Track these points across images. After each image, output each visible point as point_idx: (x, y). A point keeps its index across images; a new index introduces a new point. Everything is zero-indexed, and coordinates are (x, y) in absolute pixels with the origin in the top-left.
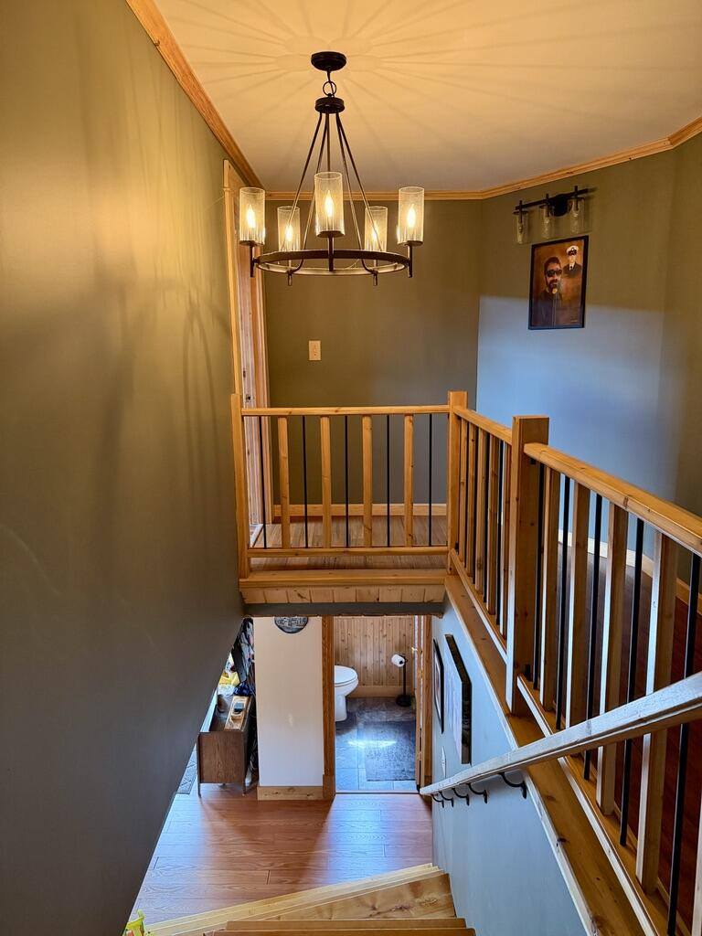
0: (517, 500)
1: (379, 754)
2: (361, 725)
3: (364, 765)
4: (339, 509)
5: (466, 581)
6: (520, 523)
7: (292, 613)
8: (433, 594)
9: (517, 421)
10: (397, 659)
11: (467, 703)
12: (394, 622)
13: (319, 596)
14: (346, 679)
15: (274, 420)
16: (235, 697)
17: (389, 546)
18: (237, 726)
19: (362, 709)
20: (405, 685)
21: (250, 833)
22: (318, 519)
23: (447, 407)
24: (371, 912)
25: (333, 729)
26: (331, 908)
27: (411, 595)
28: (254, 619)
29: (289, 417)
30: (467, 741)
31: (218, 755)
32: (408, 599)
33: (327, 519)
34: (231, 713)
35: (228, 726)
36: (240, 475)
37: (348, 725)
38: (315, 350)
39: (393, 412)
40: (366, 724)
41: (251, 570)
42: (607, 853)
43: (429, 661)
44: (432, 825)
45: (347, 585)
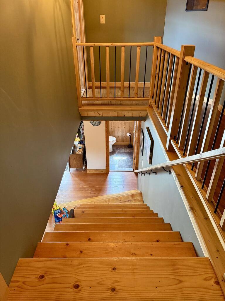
0: (180, 79)
1: (122, 161)
2: (117, 153)
3: (118, 164)
4: (112, 84)
5: (155, 109)
6: (179, 87)
7: (96, 120)
8: (143, 114)
9: (183, 47)
10: (128, 134)
11: (152, 147)
12: (128, 123)
13: (106, 115)
14: (113, 140)
15: (88, 48)
16: (79, 145)
17: (129, 97)
18: (80, 153)
19: (117, 148)
20: (130, 142)
21: (85, 181)
22: (105, 88)
23: (153, 43)
24: (120, 202)
25: (109, 154)
26: (109, 201)
27: (136, 114)
28: (84, 121)
29: (94, 47)
30: (151, 158)
31: (75, 161)
32: (134, 116)
33: (108, 88)
34: (78, 149)
35: (77, 153)
36: (77, 69)
37: (113, 153)
38: (103, 19)
39: (133, 45)
40: (118, 153)
41: (82, 105)
42: (197, 191)
43: (139, 135)
44: (137, 180)
45: (115, 111)
